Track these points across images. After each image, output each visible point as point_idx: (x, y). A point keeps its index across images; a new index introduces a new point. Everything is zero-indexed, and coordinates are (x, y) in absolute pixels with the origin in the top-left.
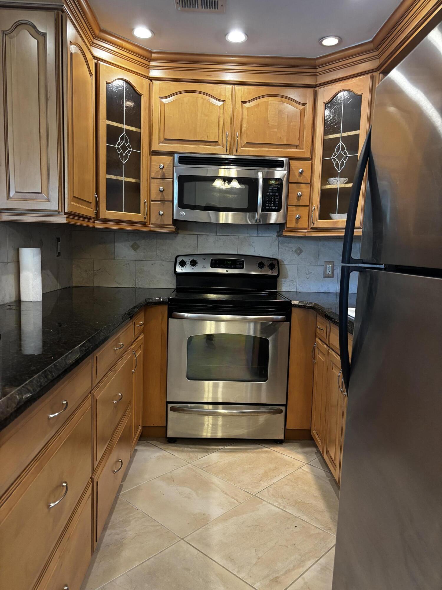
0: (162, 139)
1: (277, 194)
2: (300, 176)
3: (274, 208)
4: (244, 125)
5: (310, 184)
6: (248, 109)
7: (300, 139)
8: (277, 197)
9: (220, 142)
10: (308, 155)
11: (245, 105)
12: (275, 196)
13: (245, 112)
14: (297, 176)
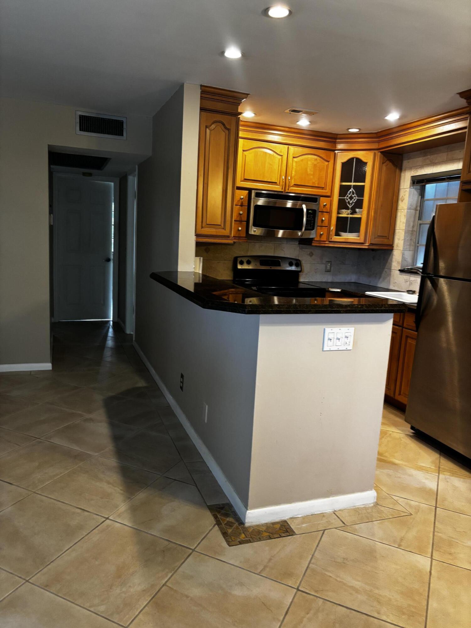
0: (243, 179)
1: (313, 219)
2: (324, 208)
3: (310, 228)
4: (293, 173)
5: (330, 213)
6: (296, 162)
7: (326, 184)
8: (312, 221)
9: (278, 183)
10: (329, 194)
11: (295, 159)
12: (311, 220)
13: (294, 164)
14: (322, 208)
